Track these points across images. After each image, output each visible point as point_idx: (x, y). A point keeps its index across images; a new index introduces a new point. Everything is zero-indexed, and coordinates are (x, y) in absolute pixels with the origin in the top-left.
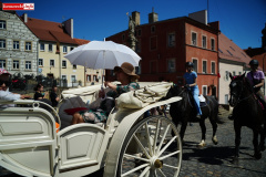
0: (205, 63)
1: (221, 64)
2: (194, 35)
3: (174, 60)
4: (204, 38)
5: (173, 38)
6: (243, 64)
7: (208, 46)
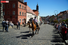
0: (23, 13)
1: (27, 13)
3: (14, 11)
4: (23, 6)
5: (15, 5)
6: (32, 14)
7: (24, 8)
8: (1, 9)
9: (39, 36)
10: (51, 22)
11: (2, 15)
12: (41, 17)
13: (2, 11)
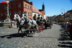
0: (29, 12)
2: (26, 5)
3: (20, 11)
4: (29, 6)
5: (20, 5)
6: (38, 13)
7: (30, 8)
8: (7, 9)
9: (45, 35)
10: (58, 22)
11: (8, 15)
12: (47, 17)
13: (8, 11)
